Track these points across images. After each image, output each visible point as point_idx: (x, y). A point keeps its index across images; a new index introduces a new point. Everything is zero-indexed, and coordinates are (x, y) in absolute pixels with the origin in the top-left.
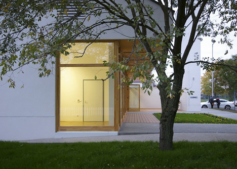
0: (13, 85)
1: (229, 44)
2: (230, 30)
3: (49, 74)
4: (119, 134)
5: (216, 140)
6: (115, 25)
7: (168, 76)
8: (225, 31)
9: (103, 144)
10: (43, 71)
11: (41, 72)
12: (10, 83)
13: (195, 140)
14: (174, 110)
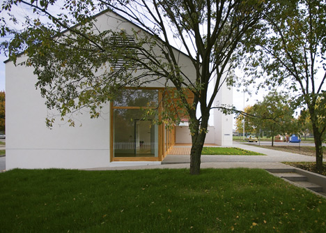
0: (73, 124)
1: (250, 94)
2: (250, 82)
3: (98, 116)
4: (162, 164)
5: (234, 167)
6: (156, 77)
7: (198, 119)
8: (247, 84)
9: (146, 171)
10: (93, 114)
11: (92, 114)
12: (70, 123)
13: (218, 167)
14: (201, 144)
